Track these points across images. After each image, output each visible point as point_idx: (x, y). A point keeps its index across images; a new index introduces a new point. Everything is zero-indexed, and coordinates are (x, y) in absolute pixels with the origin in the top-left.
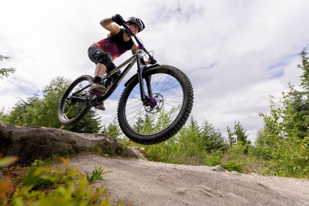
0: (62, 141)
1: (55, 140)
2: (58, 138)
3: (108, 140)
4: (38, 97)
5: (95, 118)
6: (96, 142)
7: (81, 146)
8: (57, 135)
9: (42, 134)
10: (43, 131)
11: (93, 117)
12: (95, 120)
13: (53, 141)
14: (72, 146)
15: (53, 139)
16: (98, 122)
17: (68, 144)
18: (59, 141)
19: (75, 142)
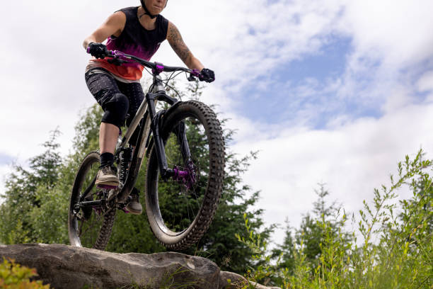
0: (78, 270)
1: (66, 268)
2: (69, 264)
3: (192, 266)
4: (56, 151)
5: (237, 201)
6: (158, 274)
7: (121, 281)
8: (67, 258)
9: (39, 257)
10: (42, 251)
11: (231, 198)
12: (241, 208)
13: (62, 270)
14: (102, 280)
15: (61, 267)
16: (251, 216)
17: (92, 278)
18: (71, 270)
19: (106, 273)
